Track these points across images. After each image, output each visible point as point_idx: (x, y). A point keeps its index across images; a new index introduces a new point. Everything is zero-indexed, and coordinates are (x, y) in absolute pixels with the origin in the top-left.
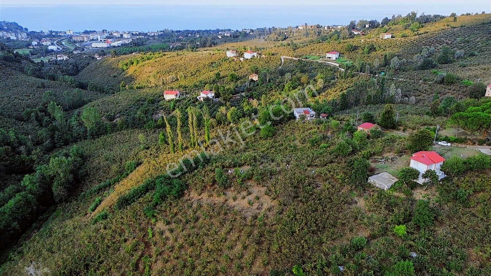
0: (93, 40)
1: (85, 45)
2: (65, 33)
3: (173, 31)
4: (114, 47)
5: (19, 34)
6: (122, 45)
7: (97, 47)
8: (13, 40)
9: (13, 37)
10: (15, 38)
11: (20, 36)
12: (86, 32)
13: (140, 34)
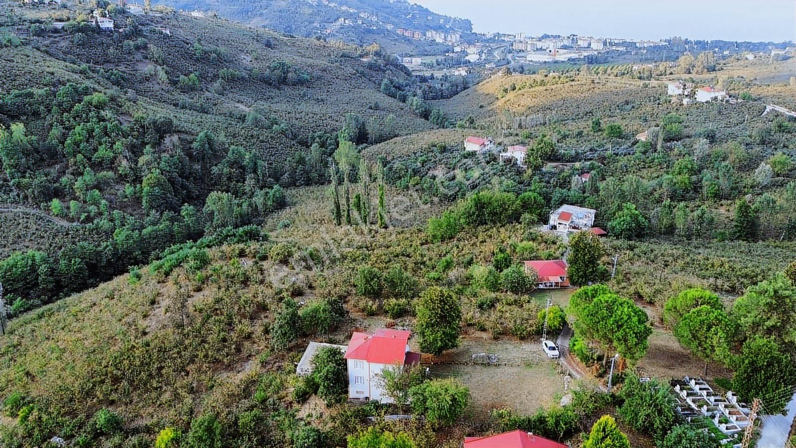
0: (541, 49)
1: (519, 57)
2: (515, 37)
3: (687, 42)
4: (556, 62)
5: (449, 36)
6: (569, 59)
7: (532, 61)
8: (438, 44)
9: (439, 40)
10: (441, 41)
11: (449, 38)
12: (546, 37)
13: (624, 43)
